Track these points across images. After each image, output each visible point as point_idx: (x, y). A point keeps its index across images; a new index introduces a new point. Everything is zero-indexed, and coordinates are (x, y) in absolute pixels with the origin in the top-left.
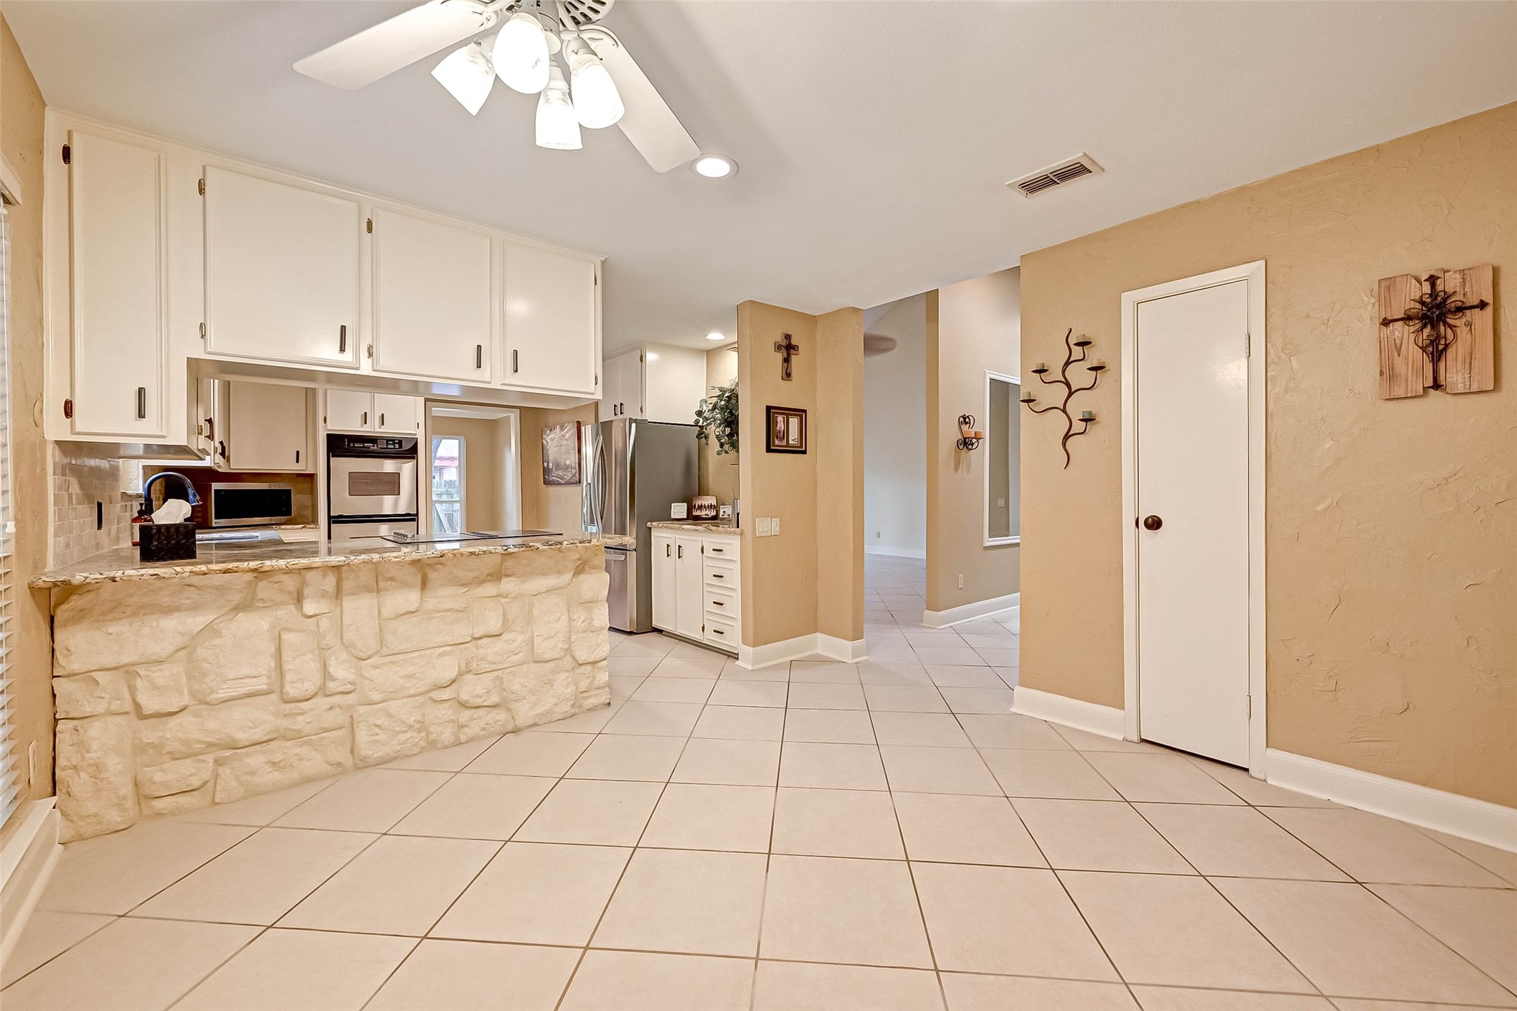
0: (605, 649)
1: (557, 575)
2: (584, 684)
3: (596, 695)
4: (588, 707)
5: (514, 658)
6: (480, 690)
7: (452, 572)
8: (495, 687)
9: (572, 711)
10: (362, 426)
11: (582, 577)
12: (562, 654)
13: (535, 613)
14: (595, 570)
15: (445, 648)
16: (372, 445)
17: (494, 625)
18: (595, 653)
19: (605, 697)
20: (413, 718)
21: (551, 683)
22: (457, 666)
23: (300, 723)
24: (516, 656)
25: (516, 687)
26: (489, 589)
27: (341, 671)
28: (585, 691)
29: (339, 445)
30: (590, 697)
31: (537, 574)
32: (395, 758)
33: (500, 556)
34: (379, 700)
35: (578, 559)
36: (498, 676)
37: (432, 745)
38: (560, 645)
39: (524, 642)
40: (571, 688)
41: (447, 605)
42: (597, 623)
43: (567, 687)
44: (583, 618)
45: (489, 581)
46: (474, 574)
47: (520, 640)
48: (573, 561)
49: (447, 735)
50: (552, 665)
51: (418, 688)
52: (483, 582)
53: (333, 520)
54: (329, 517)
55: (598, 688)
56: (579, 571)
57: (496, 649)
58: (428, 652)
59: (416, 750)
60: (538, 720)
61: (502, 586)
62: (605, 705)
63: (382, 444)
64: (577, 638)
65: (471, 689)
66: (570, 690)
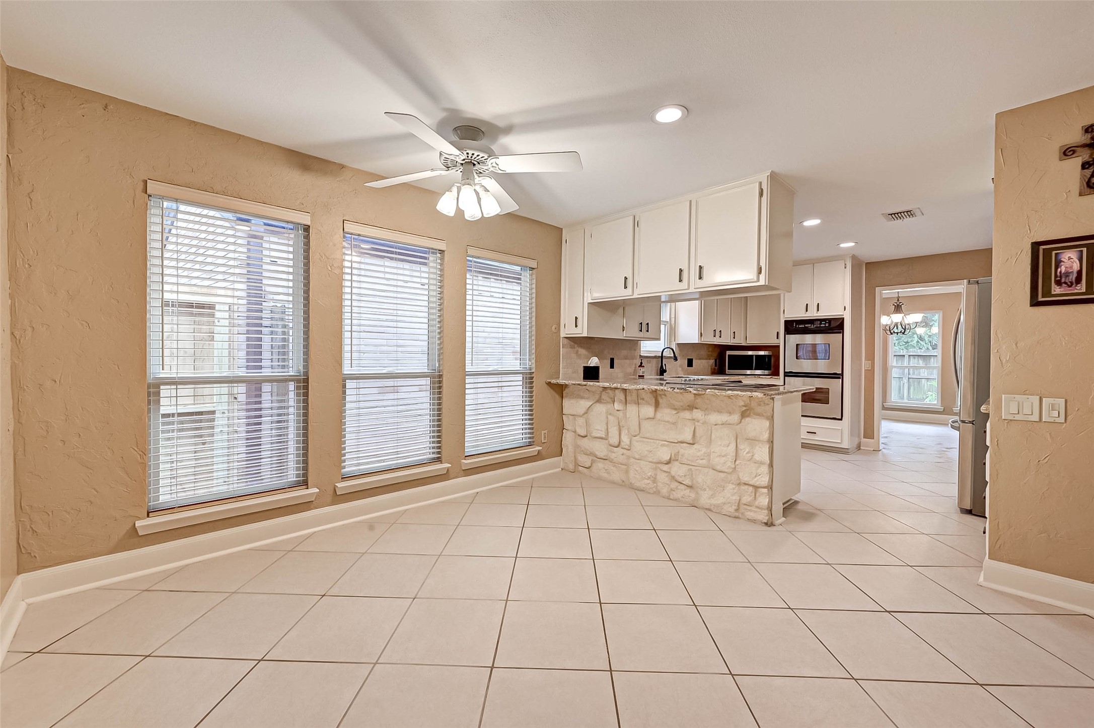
0: (763, 479)
1: (729, 415)
2: (746, 499)
3: (755, 512)
4: (750, 518)
5: (701, 462)
6: (681, 473)
7: (669, 401)
8: (688, 475)
9: (735, 514)
10: (805, 313)
11: (748, 419)
12: (731, 471)
13: (713, 436)
14: (758, 417)
15: (665, 442)
16: (810, 325)
17: (688, 437)
18: (756, 479)
19: (762, 516)
20: (650, 474)
21: (724, 488)
22: (670, 454)
23: (613, 456)
24: (702, 461)
25: (700, 480)
26: (687, 415)
27: (625, 439)
28: (747, 505)
29: (792, 327)
30: (750, 510)
31: (715, 411)
32: (643, 491)
33: (693, 395)
34: (637, 458)
35: (744, 406)
36: (691, 469)
37: (657, 493)
38: (729, 464)
39: (706, 453)
40: (736, 498)
41: (667, 419)
42: (757, 457)
43: (733, 495)
44: (747, 450)
45: (688, 409)
46: (681, 404)
47: (703, 451)
48: (740, 407)
49: (664, 491)
50: (722, 475)
51: (653, 459)
52: (685, 409)
53: (787, 374)
54: (785, 373)
55: (758, 507)
56: (744, 415)
57: (689, 452)
58: (658, 441)
59: (652, 492)
60: (712, 508)
61: (694, 414)
62: (762, 523)
63: (817, 324)
64: (741, 463)
65: (677, 470)
66: (734, 498)
